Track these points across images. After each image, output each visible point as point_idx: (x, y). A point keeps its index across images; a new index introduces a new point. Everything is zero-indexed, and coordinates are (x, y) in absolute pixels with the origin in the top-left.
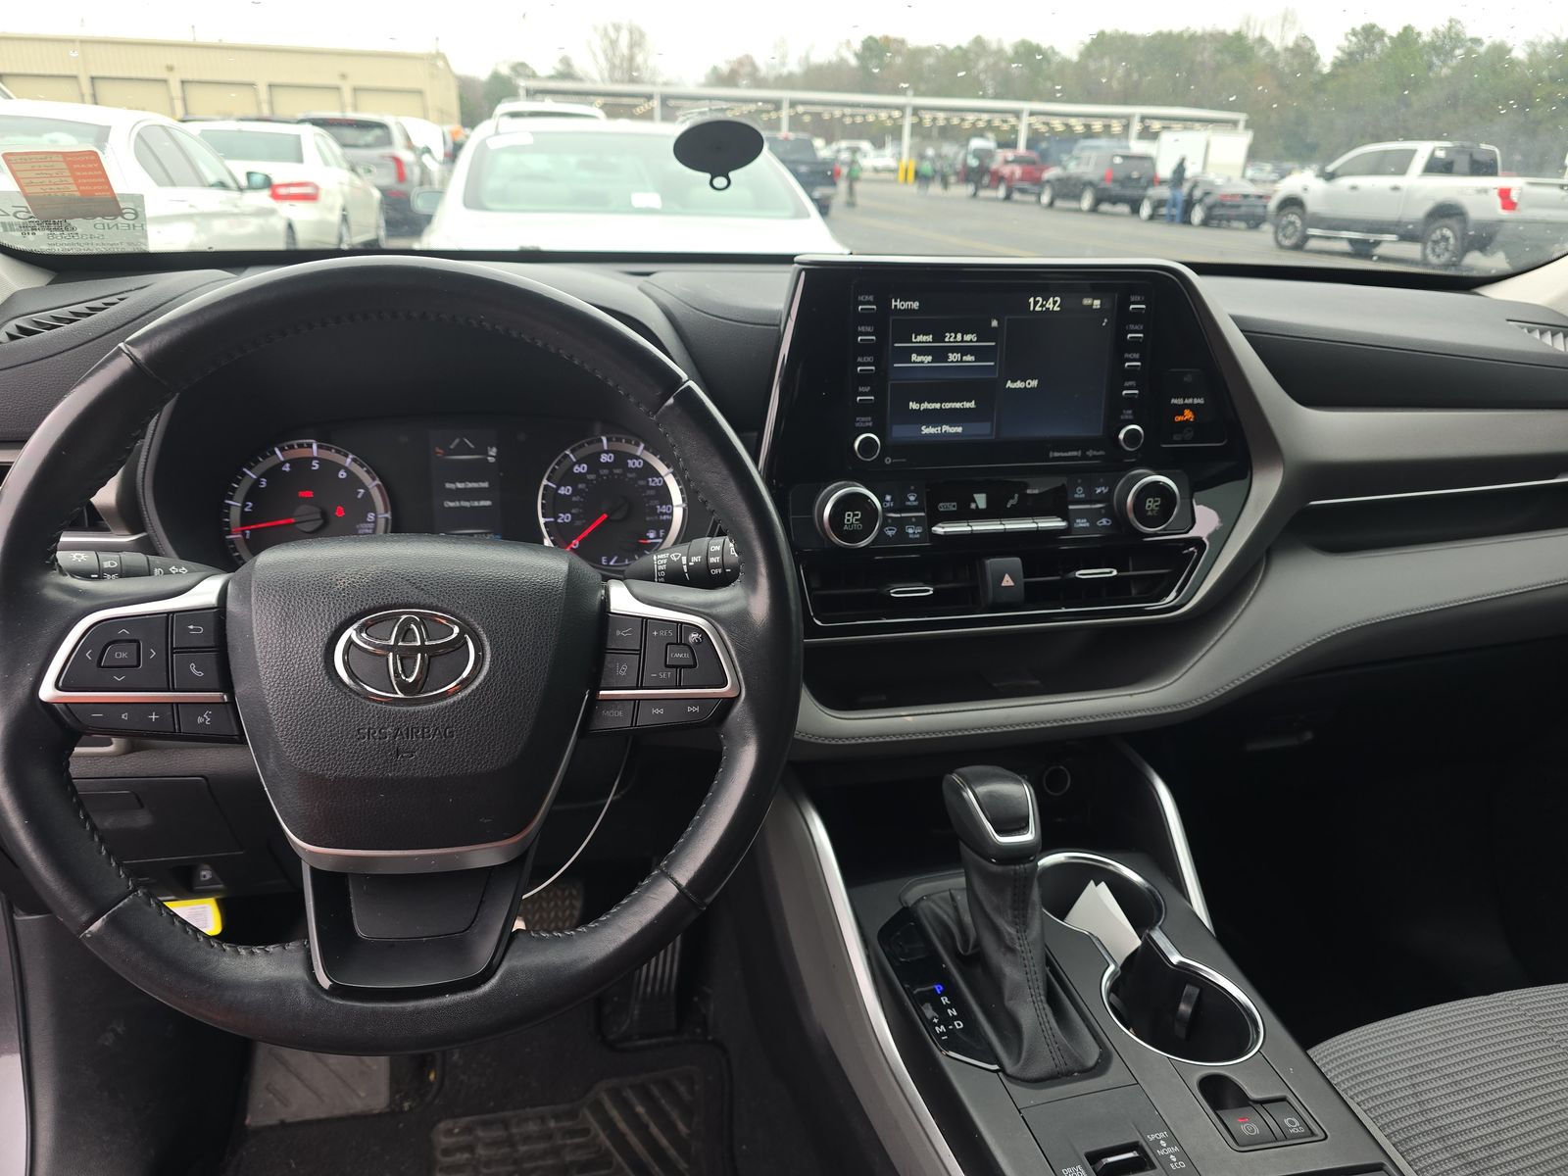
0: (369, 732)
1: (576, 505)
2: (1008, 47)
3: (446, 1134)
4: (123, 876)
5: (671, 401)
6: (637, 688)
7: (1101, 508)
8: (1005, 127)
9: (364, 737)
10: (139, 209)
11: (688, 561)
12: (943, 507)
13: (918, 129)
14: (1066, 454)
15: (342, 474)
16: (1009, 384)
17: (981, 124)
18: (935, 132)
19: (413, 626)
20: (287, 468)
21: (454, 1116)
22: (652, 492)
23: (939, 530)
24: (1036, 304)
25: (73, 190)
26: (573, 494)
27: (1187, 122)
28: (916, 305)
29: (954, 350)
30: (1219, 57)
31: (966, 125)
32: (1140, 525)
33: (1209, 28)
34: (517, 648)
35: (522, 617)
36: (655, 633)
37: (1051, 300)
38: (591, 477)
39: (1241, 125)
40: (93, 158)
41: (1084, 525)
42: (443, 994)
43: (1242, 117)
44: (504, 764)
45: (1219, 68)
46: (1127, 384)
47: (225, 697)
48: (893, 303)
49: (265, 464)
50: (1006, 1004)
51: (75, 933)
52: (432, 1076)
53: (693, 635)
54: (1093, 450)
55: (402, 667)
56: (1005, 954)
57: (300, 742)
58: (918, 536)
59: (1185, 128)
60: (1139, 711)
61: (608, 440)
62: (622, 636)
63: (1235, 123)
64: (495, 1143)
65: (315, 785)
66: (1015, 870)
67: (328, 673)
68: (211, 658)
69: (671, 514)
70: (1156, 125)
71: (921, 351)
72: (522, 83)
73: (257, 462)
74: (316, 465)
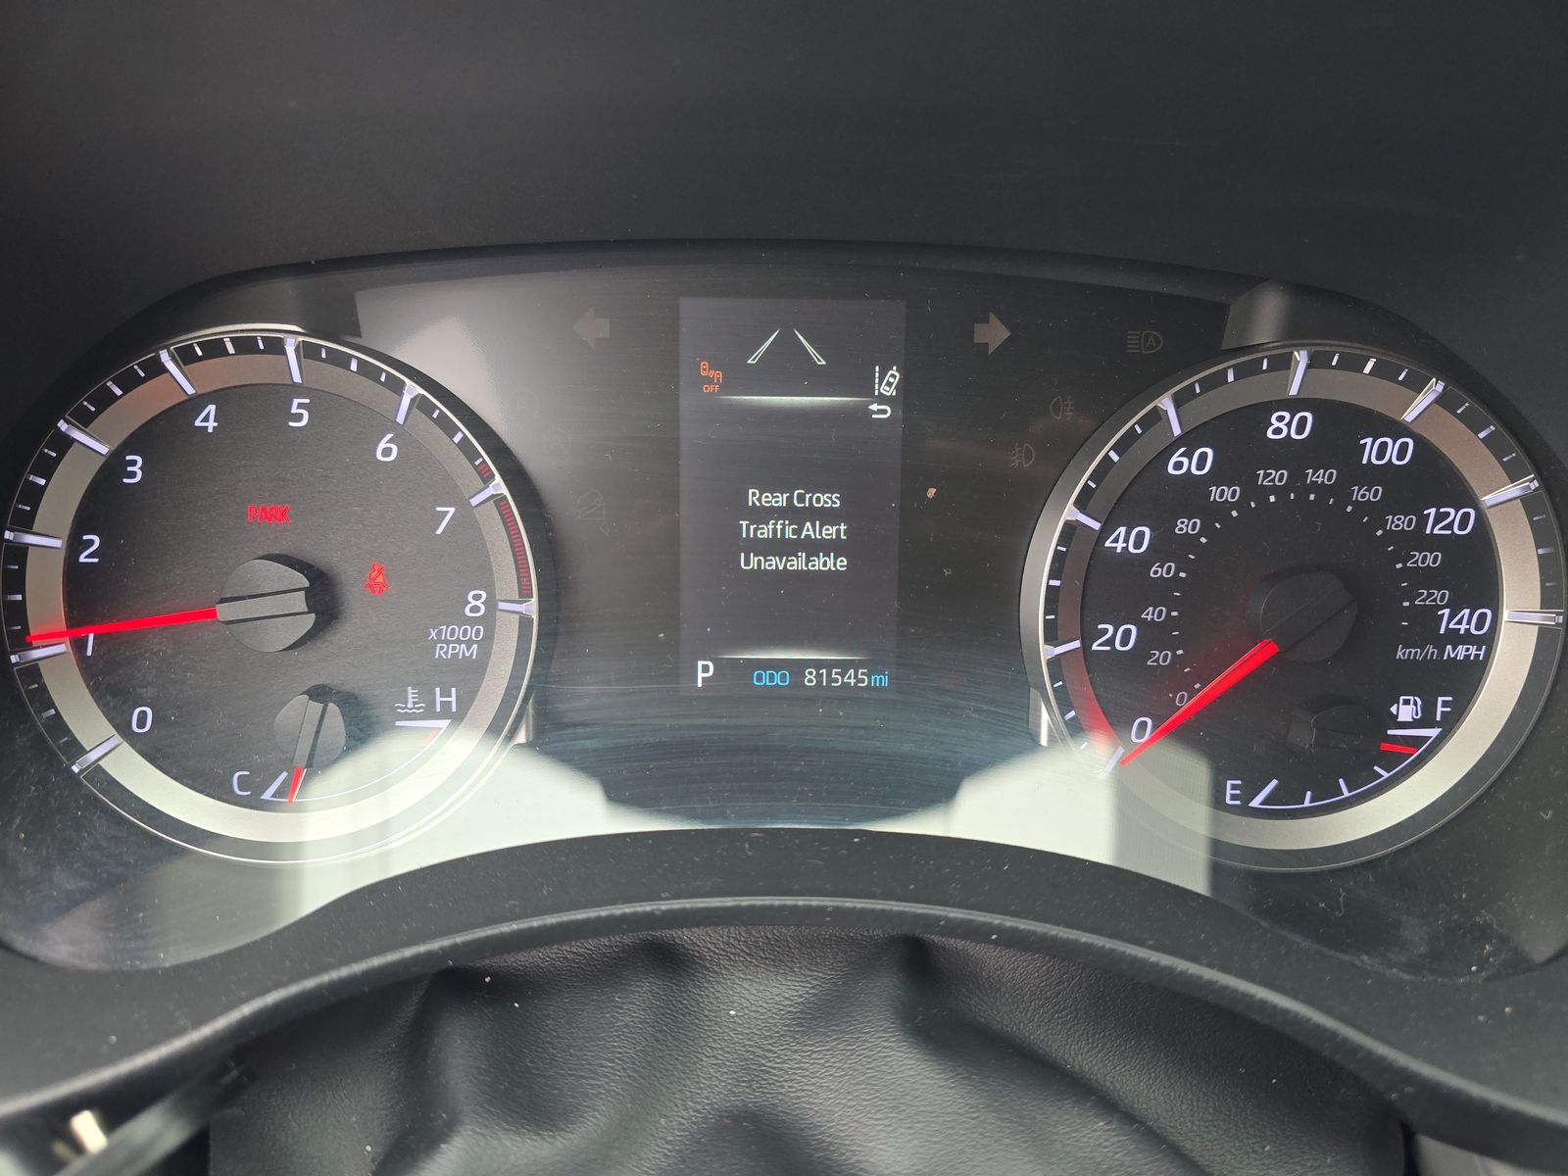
1: (1160, 592)
20: (209, 420)
22: (1431, 559)
26: (1157, 552)
38: (1224, 494)
49: (135, 408)
69: (1488, 641)
73: (104, 400)
74: (301, 415)
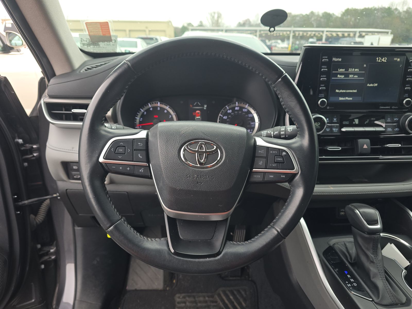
0: (190, 176)
1: (228, 122)
2: (321, 14)
3: (178, 298)
4: (118, 214)
5: (280, 80)
6: (265, 169)
7: (396, 125)
8: (319, 36)
9: (188, 178)
10: (116, 40)
11: (274, 133)
12: (345, 123)
13: (294, 37)
14: (385, 108)
15: (166, 111)
16: (368, 85)
17: (312, 35)
18: (299, 37)
19: (203, 145)
20: (151, 109)
21: (180, 293)
23: (344, 129)
24: (379, 60)
25: (101, 34)
26: (227, 119)
27: (373, 33)
28: (340, 60)
29: (351, 74)
30: (383, 14)
31: (308, 35)
32: (409, 130)
33: (380, 6)
34: (233, 153)
35: (234, 144)
36: (271, 152)
37: (384, 58)
38: (232, 114)
39: (390, 33)
40: (107, 24)
41: (390, 130)
42: (206, 258)
43: (390, 31)
44: (228, 188)
45: (383, 17)
46: (407, 86)
47: (147, 164)
48: (333, 59)
49: (146, 108)
50: (372, 279)
51: (105, 229)
52: (174, 281)
53: (283, 153)
54: (394, 106)
55: (200, 157)
56: (370, 263)
57: (170, 178)
58: (336, 131)
59: (373, 34)
60: (406, 190)
61: (238, 103)
62: (261, 152)
63: (387, 33)
64: (191, 302)
65: (173, 191)
66: (374, 237)
67: (179, 158)
68: (144, 153)
69: (255, 125)
70: (364, 34)
71: (341, 74)
72: (190, 28)
73: (144, 107)
74: (159, 109)
